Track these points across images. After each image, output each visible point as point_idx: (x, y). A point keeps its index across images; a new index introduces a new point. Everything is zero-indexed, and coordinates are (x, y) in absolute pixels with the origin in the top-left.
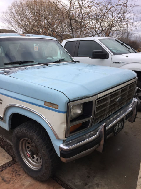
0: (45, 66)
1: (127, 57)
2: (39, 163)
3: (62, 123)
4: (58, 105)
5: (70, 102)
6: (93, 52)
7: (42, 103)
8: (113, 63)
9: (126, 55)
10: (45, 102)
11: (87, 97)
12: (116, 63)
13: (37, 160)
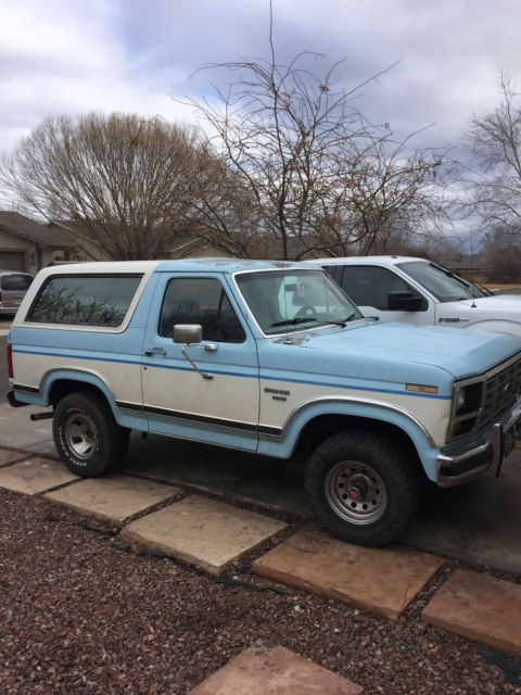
0: (339, 328)
1: (474, 306)
2: (369, 512)
3: (444, 416)
4: (436, 388)
5: (456, 381)
6: (390, 296)
7: (402, 388)
8: (441, 320)
9: (470, 302)
10: (407, 384)
11: (475, 376)
12: (447, 320)
13: (365, 507)
